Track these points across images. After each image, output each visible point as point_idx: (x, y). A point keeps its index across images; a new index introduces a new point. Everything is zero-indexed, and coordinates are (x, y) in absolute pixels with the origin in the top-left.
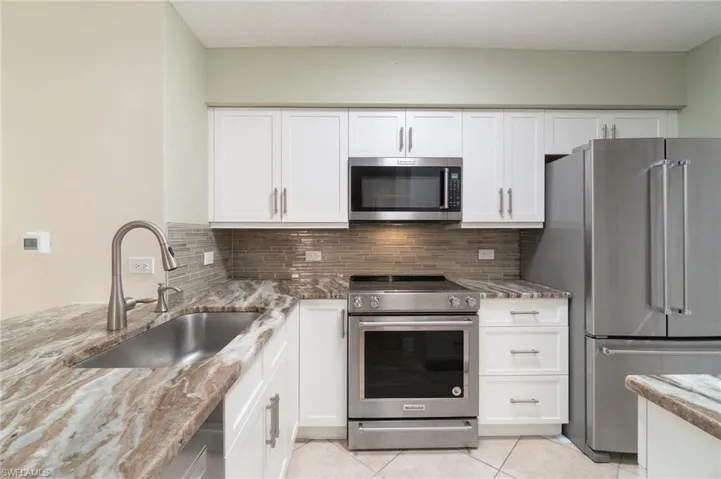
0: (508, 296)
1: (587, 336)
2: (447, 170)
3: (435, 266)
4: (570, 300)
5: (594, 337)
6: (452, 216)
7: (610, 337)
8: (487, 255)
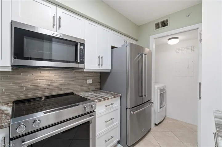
0: (105, 100)
1: (127, 108)
2: (79, 43)
3: (69, 88)
4: (121, 97)
5: (129, 109)
6: (81, 66)
7: (133, 108)
8: (89, 81)
